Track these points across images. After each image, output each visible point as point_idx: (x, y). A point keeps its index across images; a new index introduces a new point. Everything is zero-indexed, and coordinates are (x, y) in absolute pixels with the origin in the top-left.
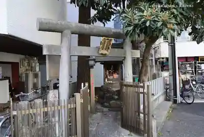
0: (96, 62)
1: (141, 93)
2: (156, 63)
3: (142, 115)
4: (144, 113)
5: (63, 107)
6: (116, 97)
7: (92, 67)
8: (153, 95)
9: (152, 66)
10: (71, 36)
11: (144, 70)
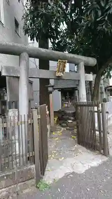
0: (54, 89)
1: (96, 112)
2: (105, 91)
3: (97, 133)
4: (100, 130)
5: (23, 123)
6: (72, 118)
7: (51, 92)
8: (107, 112)
9: (102, 93)
10: (28, 59)
11: (96, 93)
